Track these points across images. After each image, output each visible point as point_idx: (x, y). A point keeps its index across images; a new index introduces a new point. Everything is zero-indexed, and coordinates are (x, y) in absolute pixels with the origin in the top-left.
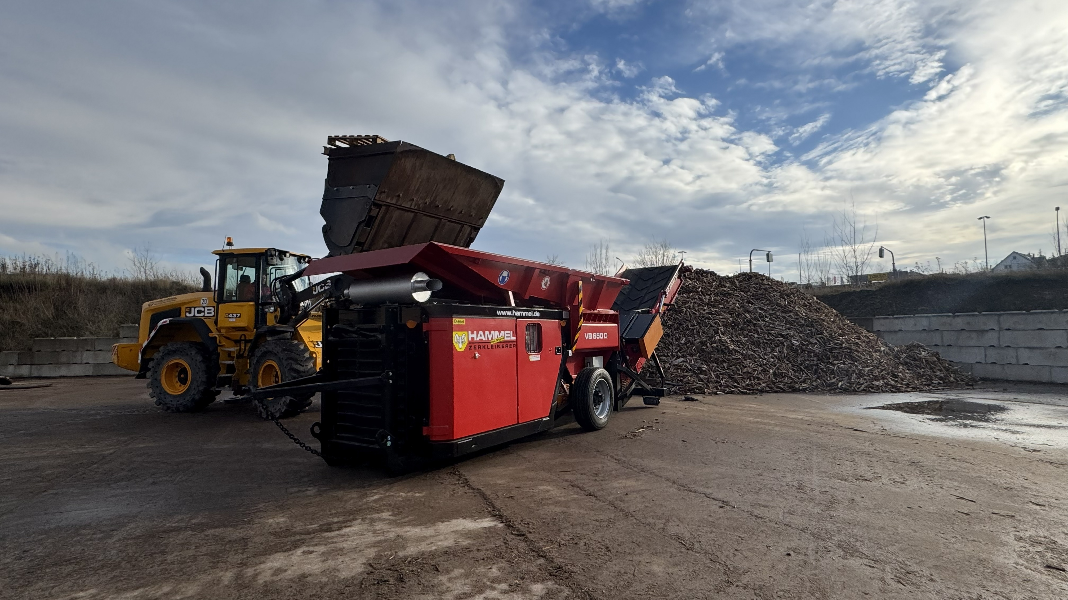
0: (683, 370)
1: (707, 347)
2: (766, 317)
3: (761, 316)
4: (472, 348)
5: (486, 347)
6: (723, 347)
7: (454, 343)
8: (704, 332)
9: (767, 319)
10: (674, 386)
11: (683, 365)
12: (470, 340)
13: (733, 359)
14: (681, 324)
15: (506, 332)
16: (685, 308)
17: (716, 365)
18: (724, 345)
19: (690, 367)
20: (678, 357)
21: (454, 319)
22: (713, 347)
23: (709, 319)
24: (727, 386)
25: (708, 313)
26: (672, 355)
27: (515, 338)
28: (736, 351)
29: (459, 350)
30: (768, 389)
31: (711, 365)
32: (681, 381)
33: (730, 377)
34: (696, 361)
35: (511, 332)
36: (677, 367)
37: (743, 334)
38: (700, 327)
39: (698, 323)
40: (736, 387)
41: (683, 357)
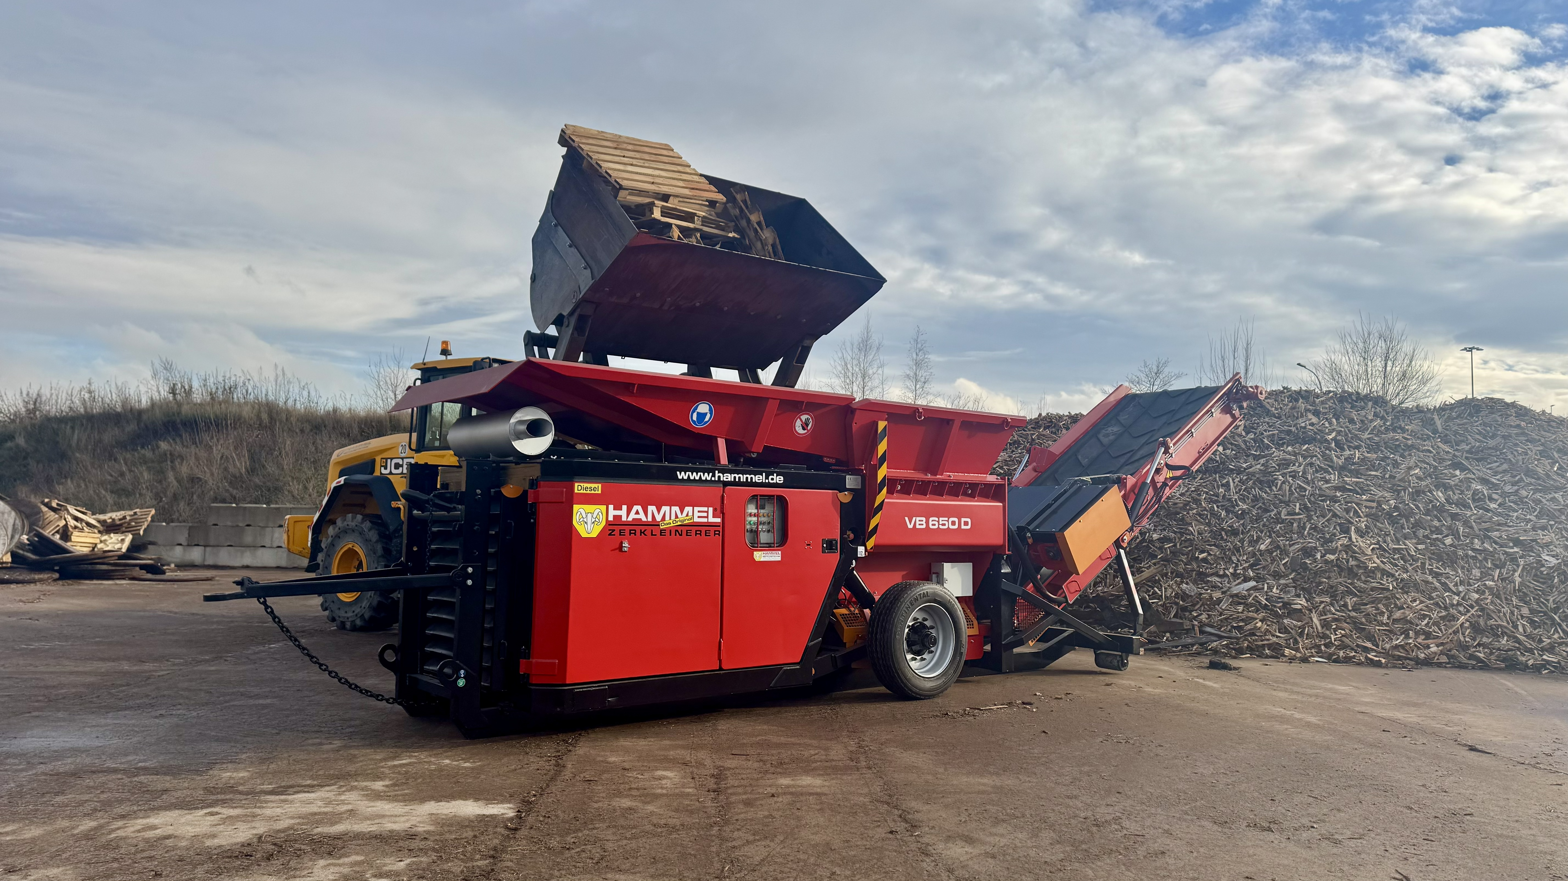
0: (1247, 606)
1: (1315, 560)
2: (1491, 499)
3: (1477, 498)
4: (617, 533)
5: (648, 533)
6: (1352, 563)
7: (575, 523)
8: (1315, 528)
9: (1493, 506)
10: (1220, 637)
11: (1250, 595)
12: (611, 518)
13: (1372, 589)
14: (1267, 511)
15: (697, 509)
16: (1284, 475)
17: (1328, 600)
18: (1356, 559)
19: (1264, 602)
20: (1246, 579)
21: (576, 485)
22: (1326, 562)
23: (1334, 500)
24: (1343, 647)
25: (1337, 488)
26: (1235, 575)
27: (718, 520)
28: (1385, 573)
29: (584, 535)
30: (1444, 659)
31: (1317, 599)
32: (1239, 628)
33: (1358, 627)
34: (1284, 589)
35: (711, 509)
36: (1238, 599)
37: (1416, 536)
38: (1309, 518)
39: (1304, 508)
40: (1366, 650)
41: (1258, 579)
